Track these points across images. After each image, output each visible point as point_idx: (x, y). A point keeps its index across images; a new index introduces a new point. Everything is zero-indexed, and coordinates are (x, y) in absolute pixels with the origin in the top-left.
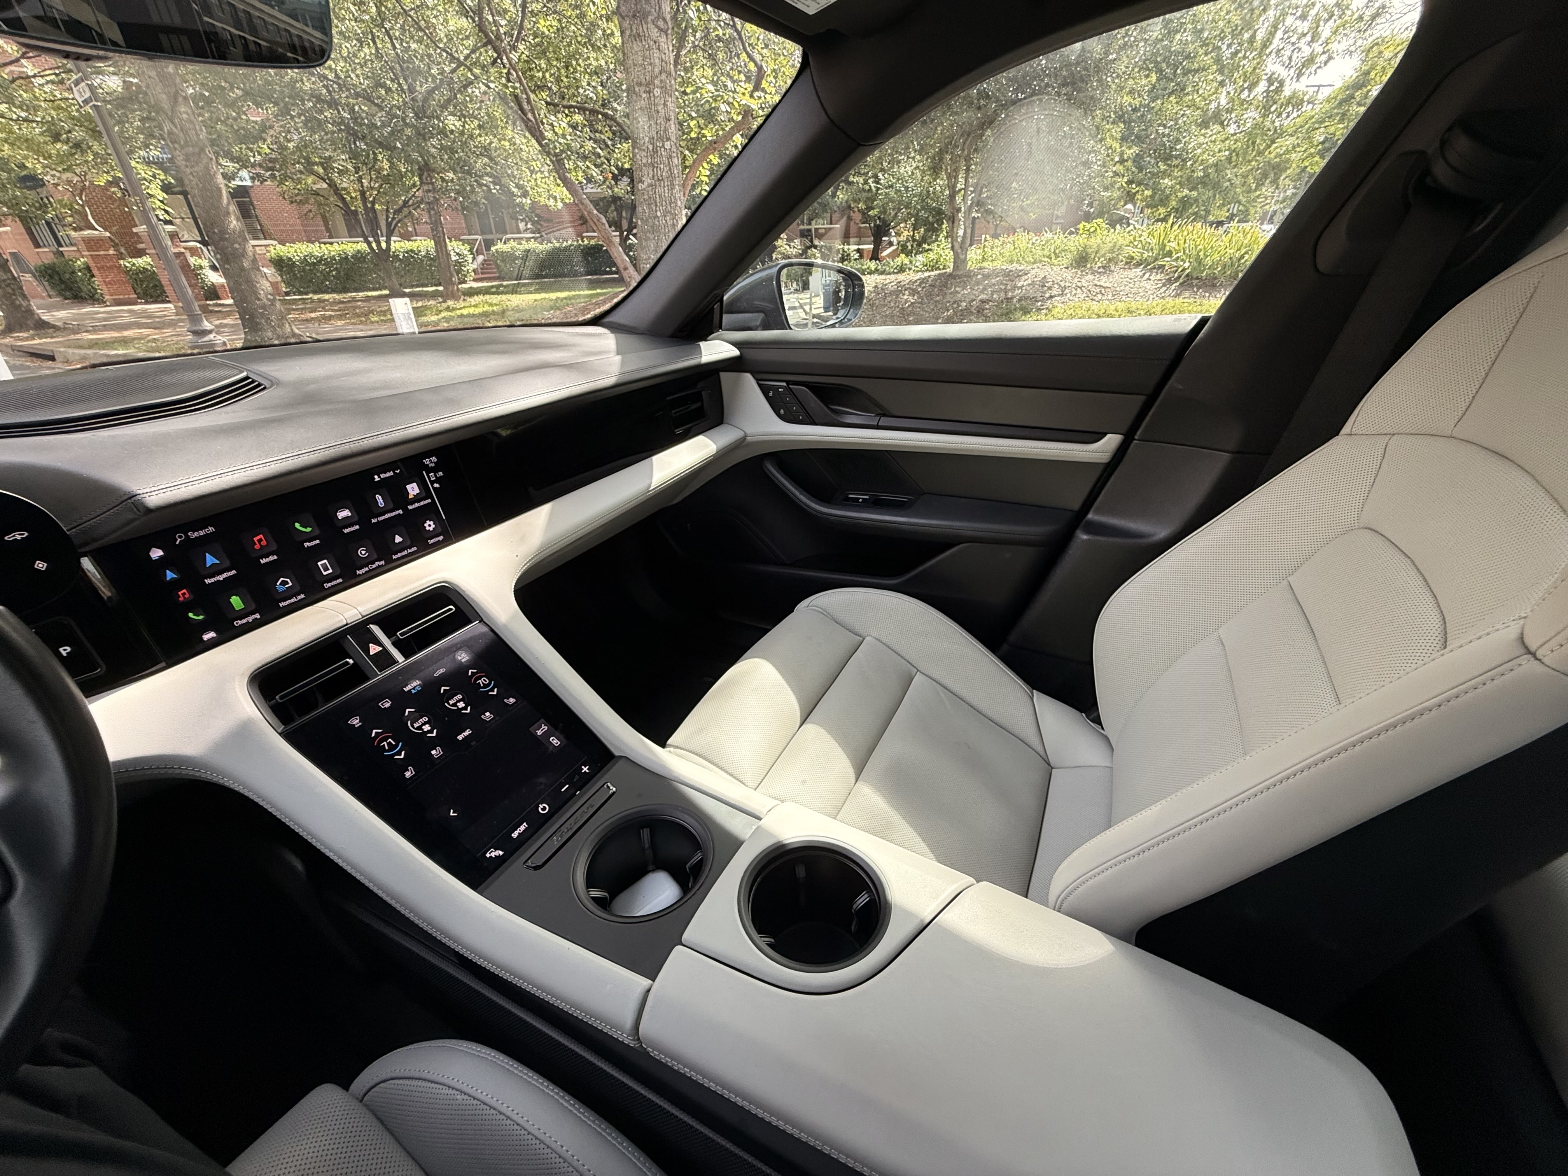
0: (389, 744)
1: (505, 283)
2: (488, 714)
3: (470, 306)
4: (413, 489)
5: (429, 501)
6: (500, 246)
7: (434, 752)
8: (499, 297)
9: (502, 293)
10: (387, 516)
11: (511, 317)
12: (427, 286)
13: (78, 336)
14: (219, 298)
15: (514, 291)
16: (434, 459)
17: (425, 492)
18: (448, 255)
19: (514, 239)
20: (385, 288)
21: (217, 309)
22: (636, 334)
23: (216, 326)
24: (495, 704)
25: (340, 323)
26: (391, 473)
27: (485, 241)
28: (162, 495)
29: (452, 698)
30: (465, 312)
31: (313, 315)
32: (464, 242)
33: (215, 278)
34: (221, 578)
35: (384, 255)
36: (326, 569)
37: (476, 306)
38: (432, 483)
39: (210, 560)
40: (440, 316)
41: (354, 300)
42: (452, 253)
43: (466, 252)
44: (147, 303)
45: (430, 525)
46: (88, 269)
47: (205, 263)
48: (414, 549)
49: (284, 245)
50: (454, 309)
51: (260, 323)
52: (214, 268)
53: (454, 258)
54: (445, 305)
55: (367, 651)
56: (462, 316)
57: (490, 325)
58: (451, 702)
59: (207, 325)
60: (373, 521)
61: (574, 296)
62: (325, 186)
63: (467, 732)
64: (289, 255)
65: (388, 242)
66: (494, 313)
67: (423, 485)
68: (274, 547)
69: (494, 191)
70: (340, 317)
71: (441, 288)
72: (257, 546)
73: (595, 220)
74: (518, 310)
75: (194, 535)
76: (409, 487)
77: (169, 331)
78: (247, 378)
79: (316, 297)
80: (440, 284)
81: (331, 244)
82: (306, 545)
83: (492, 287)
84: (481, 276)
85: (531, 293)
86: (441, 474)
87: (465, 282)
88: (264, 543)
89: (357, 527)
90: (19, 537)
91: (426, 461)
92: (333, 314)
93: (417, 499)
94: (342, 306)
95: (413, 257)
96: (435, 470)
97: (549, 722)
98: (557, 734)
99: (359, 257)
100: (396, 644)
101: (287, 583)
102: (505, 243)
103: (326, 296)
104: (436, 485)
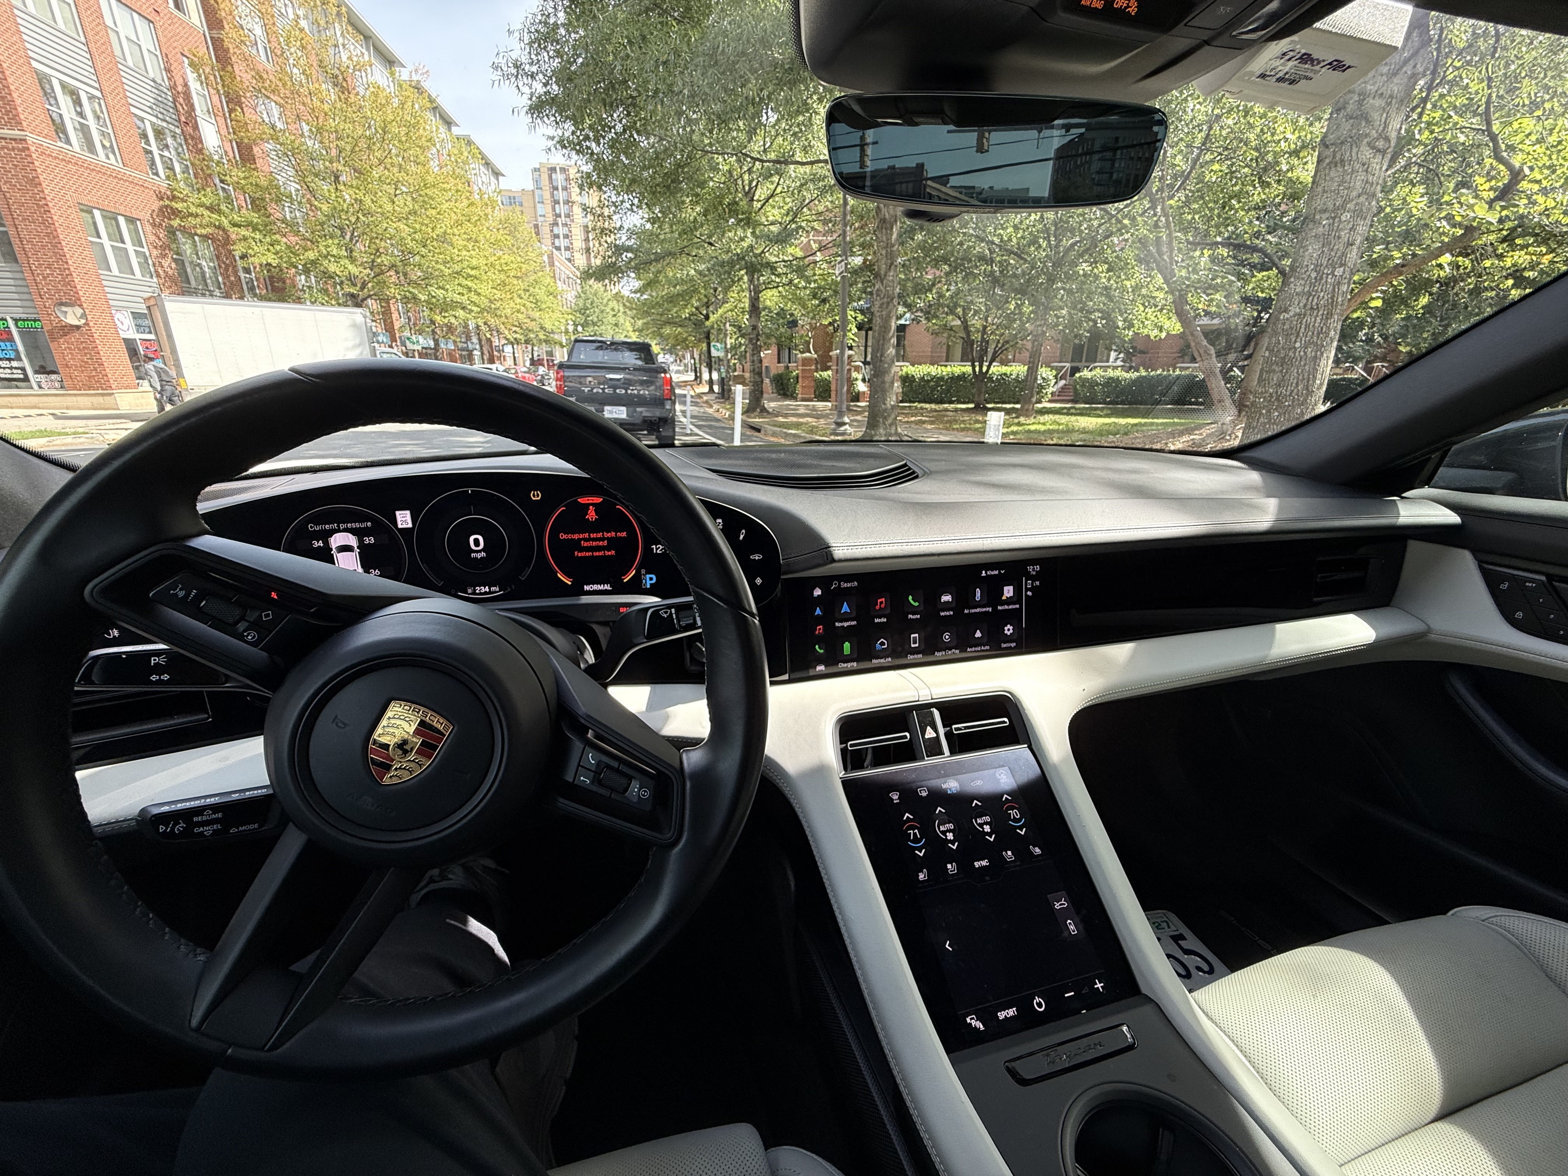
0: (915, 834)
1: (1078, 406)
2: (1009, 853)
3: (1039, 423)
4: (1008, 591)
5: (1018, 606)
6: (1086, 374)
7: (949, 866)
8: (1067, 418)
9: (1072, 414)
10: (978, 610)
11: (1075, 438)
12: (1005, 403)
13: (776, 419)
14: (858, 401)
15: (1082, 413)
16: (1038, 568)
17: (1017, 598)
18: (1036, 379)
19: (1101, 367)
20: (972, 402)
21: (855, 409)
22: (1288, 475)
23: (851, 421)
24: (1021, 846)
25: (929, 427)
26: (996, 572)
27: (1072, 368)
28: (845, 551)
29: (980, 817)
30: (1032, 428)
31: (913, 419)
32: (1052, 368)
33: (861, 387)
34: (846, 624)
35: (982, 377)
36: (915, 643)
37: (1044, 424)
38: (1027, 590)
39: (845, 608)
40: (1009, 430)
41: (946, 410)
42: (1039, 377)
43: (1051, 377)
44: (818, 401)
45: (1009, 630)
46: (797, 377)
47: (860, 377)
48: (988, 647)
49: (913, 366)
50: (1023, 425)
51: (878, 421)
52: (864, 380)
53: (1039, 382)
54: (1016, 421)
55: (923, 732)
56: (1029, 431)
57: (1052, 442)
58: (979, 821)
59: (846, 420)
60: (966, 611)
61: (1146, 423)
62: (959, 323)
63: (985, 863)
64: (914, 374)
65: (989, 367)
66: (1057, 431)
67: (1018, 591)
68: (888, 612)
69: (1099, 325)
70: (932, 423)
71: (1018, 406)
72: (878, 607)
73: (1202, 351)
74: (1084, 431)
75: (844, 585)
76: (1006, 589)
77: (822, 421)
78: (905, 465)
79: (919, 405)
80: (1017, 403)
81: (946, 366)
82: (910, 616)
83: (1065, 408)
84: (1057, 398)
85: (1100, 416)
86: (1038, 583)
87: (1040, 402)
88: (883, 606)
89: (952, 613)
90: (757, 558)
91: (1030, 568)
92: (927, 419)
93: (1009, 601)
94: (935, 414)
95: (1003, 379)
96: (1033, 579)
97: (1071, 899)
98: (1077, 920)
99: (962, 377)
100: (948, 735)
101: (884, 644)
102: (1091, 370)
103: (927, 406)
104: (1029, 593)
